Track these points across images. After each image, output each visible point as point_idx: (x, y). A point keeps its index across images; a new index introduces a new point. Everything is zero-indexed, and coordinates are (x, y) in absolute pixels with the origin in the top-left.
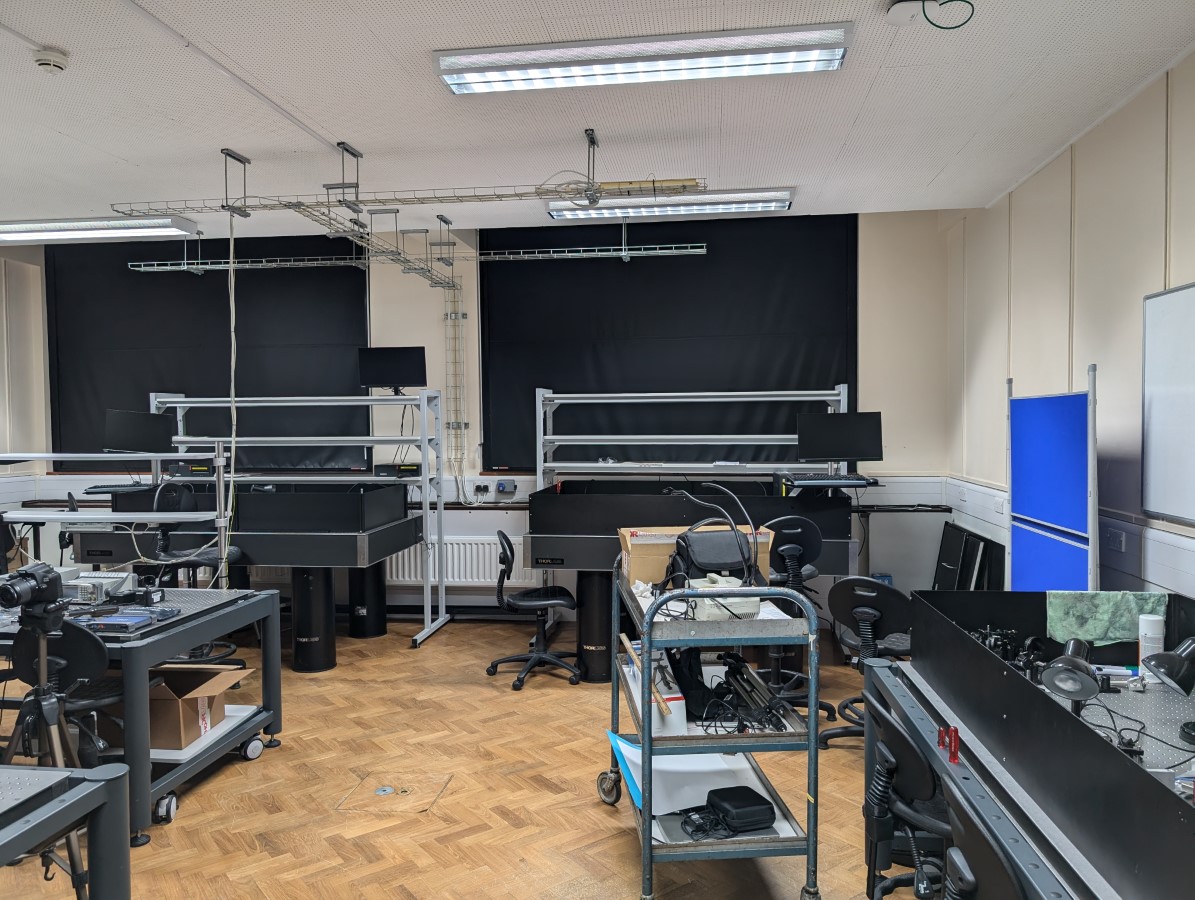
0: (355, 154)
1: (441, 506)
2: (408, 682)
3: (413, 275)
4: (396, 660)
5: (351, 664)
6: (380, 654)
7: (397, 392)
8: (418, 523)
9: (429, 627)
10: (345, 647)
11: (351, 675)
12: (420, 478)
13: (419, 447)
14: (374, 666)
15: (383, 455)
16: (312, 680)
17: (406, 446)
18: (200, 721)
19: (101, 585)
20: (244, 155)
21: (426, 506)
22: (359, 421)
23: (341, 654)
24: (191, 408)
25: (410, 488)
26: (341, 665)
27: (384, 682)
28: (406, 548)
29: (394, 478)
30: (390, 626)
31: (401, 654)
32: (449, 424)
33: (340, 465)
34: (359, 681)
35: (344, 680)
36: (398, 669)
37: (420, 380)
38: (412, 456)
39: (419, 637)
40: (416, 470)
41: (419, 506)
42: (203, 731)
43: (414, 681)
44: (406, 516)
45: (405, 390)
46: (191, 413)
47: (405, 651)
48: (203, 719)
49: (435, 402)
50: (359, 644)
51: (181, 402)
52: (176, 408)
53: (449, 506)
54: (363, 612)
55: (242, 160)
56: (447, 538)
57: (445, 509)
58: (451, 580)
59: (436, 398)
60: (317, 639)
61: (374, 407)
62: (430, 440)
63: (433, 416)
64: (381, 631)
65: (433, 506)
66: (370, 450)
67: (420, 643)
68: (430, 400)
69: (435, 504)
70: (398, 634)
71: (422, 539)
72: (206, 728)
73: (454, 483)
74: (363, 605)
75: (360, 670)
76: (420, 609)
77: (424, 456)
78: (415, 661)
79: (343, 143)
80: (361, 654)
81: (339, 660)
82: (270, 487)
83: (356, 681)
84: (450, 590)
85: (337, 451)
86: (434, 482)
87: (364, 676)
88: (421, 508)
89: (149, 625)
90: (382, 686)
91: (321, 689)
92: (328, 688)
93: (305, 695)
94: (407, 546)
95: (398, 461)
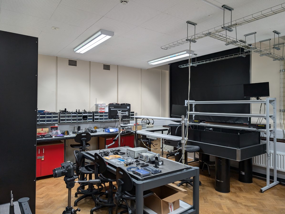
0: (230, 9)
1: (275, 140)
2: (255, 209)
3: (264, 57)
4: (253, 196)
5: (235, 193)
6: (247, 192)
7: (258, 99)
8: (265, 146)
9: (269, 185)
10: (235, 185)
11: (234, 198)
12: (265, 130)
13: (265, 119)
14: (243, 197)
15: (254, 121)
16: (220, 195)
17: (261, 118)
18: (169, 208)
19: (148, 156)
20: (195, 22)
21: (268, 139)
22: (246, 109)
23: (233, 187)
24: (196, 104)
25: (261, 133)
26: (232, 192)
27: (245, 205)
28: (259, 155)
29: (255, 129)
30: (254, 179)
31: (256, 194)
32: (281, 110)
33: (240, 123)
34: (236, 202)
35: (230, 200)
36: (252, 201)
37: (267, 94)
38: (264, 122)
39: (263, 189)
40: (264, 127)
41: (265, 139)
42: (170, 211)
43: (257, 209)
44: (260, 143)
45: (261, 98)
46: (196, 105)
47: (257, 193)
48: (171, 207)
49: (273, 102)
50: (241, 185)
51: (194, 102)
52: (192, 104)
53: (279, 140)
54: (243, 173)
55: (194, 24)
56: (277, 152)
57: (277, 141)
58: (279, 169)
59: (274, 100)
60: (223, 182)
61: (252, 104)
62: (270, 116)
63: (272, 107)
64: (250, 181)
65: (272, 140)
66: (250, 118)
67: (264, 191)
68: (271, 102)
69: (273, 139)
70: (257, 184)
71: (266, 152)
72: (171, 210)
73: (282, 132)
74: (243, 171)
75: (238, 196)
76: (265, 176)
77: (267, 122)
78: (260, 199)
79: (224, 5)
80: (240, 189)
81: (232, 189)
82: (211, 129)
83: (235, 201)
84: (278, 172)
85: (239, 118)
86: (272, 132)
87: (239, 200)
88: (266, 140)
89: (149, 175)
90: (243, 207)
91: (221, 201)
92: (224, 201)
93: (215, 202)
94: (260, 154)
95: (258, 123)
